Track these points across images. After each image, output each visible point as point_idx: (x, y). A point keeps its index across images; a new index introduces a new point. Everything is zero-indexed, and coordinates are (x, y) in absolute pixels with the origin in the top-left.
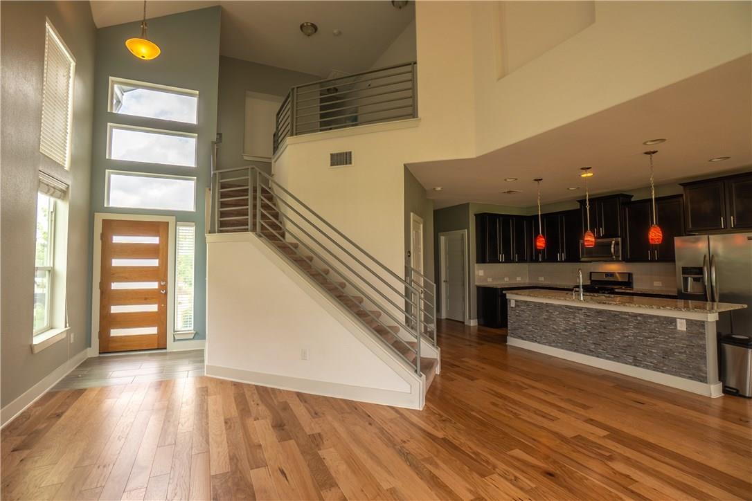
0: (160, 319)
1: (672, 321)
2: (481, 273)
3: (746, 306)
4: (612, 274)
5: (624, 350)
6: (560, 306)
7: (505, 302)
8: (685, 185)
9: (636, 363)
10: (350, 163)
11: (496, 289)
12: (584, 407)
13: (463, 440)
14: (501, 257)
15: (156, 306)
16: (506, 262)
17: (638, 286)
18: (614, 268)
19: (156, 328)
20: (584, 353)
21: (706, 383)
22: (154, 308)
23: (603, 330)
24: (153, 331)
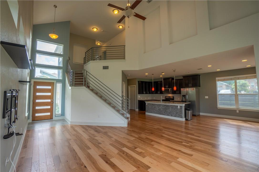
0: (51, 110)
1: (177, 106)
2: (139, 97)
3: (190, 103)
4: (170, 97)
5: (169, 113)
6: (157, 104)
7: (145, 104)
8: (183, 77)
9: (172, 116)
10: (108, 69)
11: (143, 101)
12: (160, 124)
13: (136, 130)
14: (144, 92)
15: (50, 107)
16: (146, 94)
17: (175, 100)
18: (170, 95)
19: (50, 113)
20: (162, 115)
21: (182, 118)
22: (49, 107)
23: (165, 109)
24: (49, 114)
